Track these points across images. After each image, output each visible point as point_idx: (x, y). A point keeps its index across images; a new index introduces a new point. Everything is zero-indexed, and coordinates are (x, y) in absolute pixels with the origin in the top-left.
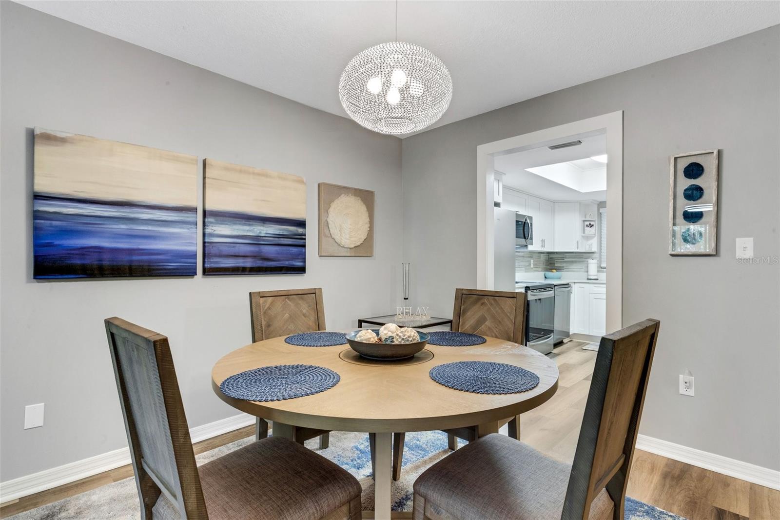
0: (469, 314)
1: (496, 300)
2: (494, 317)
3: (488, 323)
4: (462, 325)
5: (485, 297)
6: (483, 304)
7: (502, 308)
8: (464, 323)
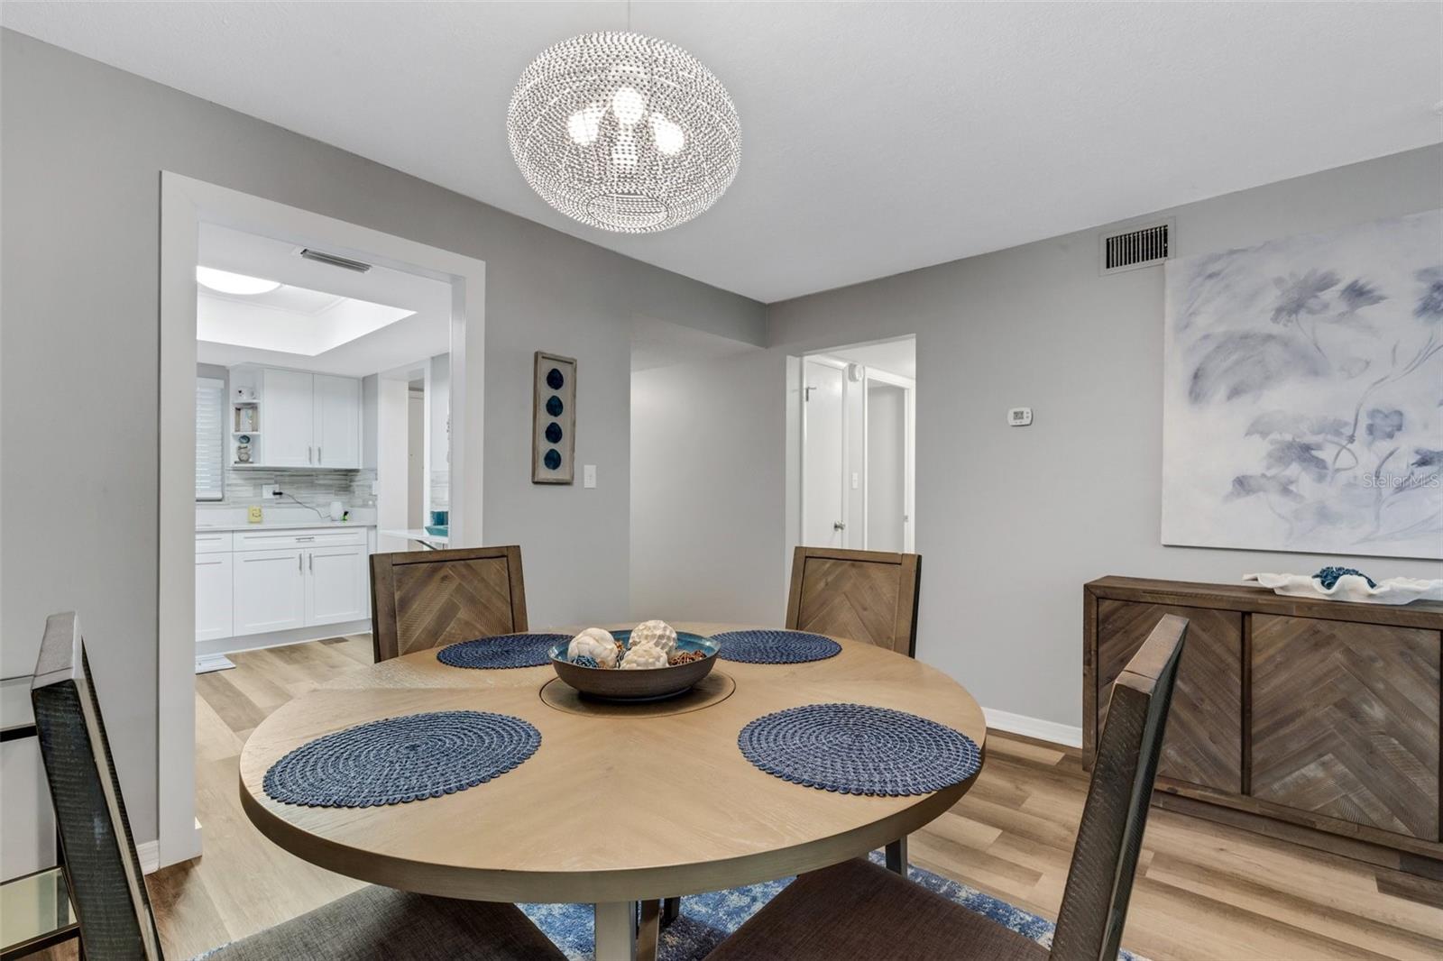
0: (415, 606)
1: (469, 565)
2: (472, 601)
3: (463, 614)
4: (404, 634)
5: (448, 563)
6: (444, 578)
7: (483, 579)
8: (406, 630)
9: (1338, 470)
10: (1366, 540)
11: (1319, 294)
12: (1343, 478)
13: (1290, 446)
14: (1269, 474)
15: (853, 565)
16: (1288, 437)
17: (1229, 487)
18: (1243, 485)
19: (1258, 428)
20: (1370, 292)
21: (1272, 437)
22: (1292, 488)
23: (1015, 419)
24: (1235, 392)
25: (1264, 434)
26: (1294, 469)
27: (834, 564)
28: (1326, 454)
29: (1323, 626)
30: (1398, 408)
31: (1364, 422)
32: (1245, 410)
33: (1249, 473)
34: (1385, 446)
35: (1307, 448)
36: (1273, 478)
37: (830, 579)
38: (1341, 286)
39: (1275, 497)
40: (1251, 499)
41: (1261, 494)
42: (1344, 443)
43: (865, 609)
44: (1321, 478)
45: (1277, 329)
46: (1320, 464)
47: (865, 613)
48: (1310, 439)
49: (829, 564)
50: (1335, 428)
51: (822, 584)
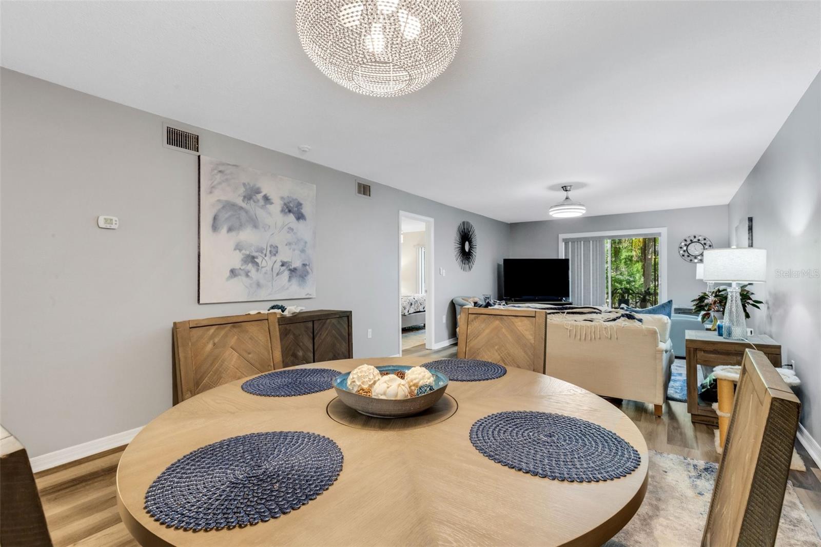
9: (262, 267)
10: (270, 294)
11: (257, 195)
12: (264, 270)
13: (248, 256)
14: (242, 268)
15: (234, 327)
16: (248, 253)
17: (228, 274)
18: (233, 273)
19: (238, 247)
20: (269, 199)
21: (243, 251)
22: (249, 274)
23: (105, 223)
24: (230, 230)
25: (240, 250)
26: (250, 267)
27: (217, 329)
28: (258, 260)
29: (288, 327)
30: (277, 245)
31: (269, 249)
32: (234, 238)
33: (235, 268)
34: (274, 258)
35: (253, 257)
36: (243, 270)
37: (216, 340)
38: (262, 194)
39: (244, 278)
40: (236, 279)
41: (240, 277)
42: (264, 256)
43: (249, 353)
44: (258, 270)
45: (243, 205)
46: (257, 264)
47: (250, 356)
48: (255, 254)
49: (212, 330)
50: (261, 250)
51: (210, 346)
